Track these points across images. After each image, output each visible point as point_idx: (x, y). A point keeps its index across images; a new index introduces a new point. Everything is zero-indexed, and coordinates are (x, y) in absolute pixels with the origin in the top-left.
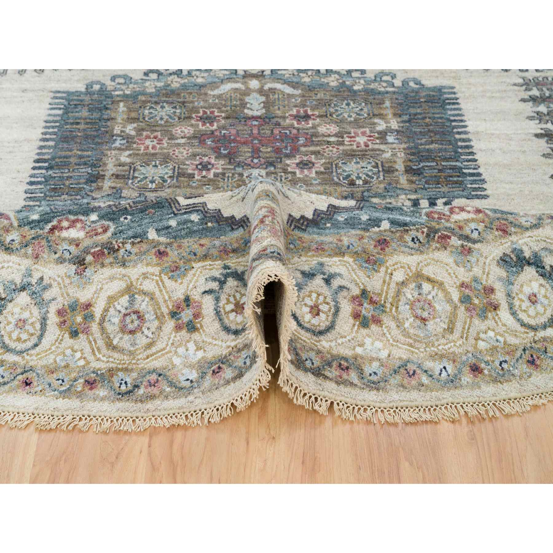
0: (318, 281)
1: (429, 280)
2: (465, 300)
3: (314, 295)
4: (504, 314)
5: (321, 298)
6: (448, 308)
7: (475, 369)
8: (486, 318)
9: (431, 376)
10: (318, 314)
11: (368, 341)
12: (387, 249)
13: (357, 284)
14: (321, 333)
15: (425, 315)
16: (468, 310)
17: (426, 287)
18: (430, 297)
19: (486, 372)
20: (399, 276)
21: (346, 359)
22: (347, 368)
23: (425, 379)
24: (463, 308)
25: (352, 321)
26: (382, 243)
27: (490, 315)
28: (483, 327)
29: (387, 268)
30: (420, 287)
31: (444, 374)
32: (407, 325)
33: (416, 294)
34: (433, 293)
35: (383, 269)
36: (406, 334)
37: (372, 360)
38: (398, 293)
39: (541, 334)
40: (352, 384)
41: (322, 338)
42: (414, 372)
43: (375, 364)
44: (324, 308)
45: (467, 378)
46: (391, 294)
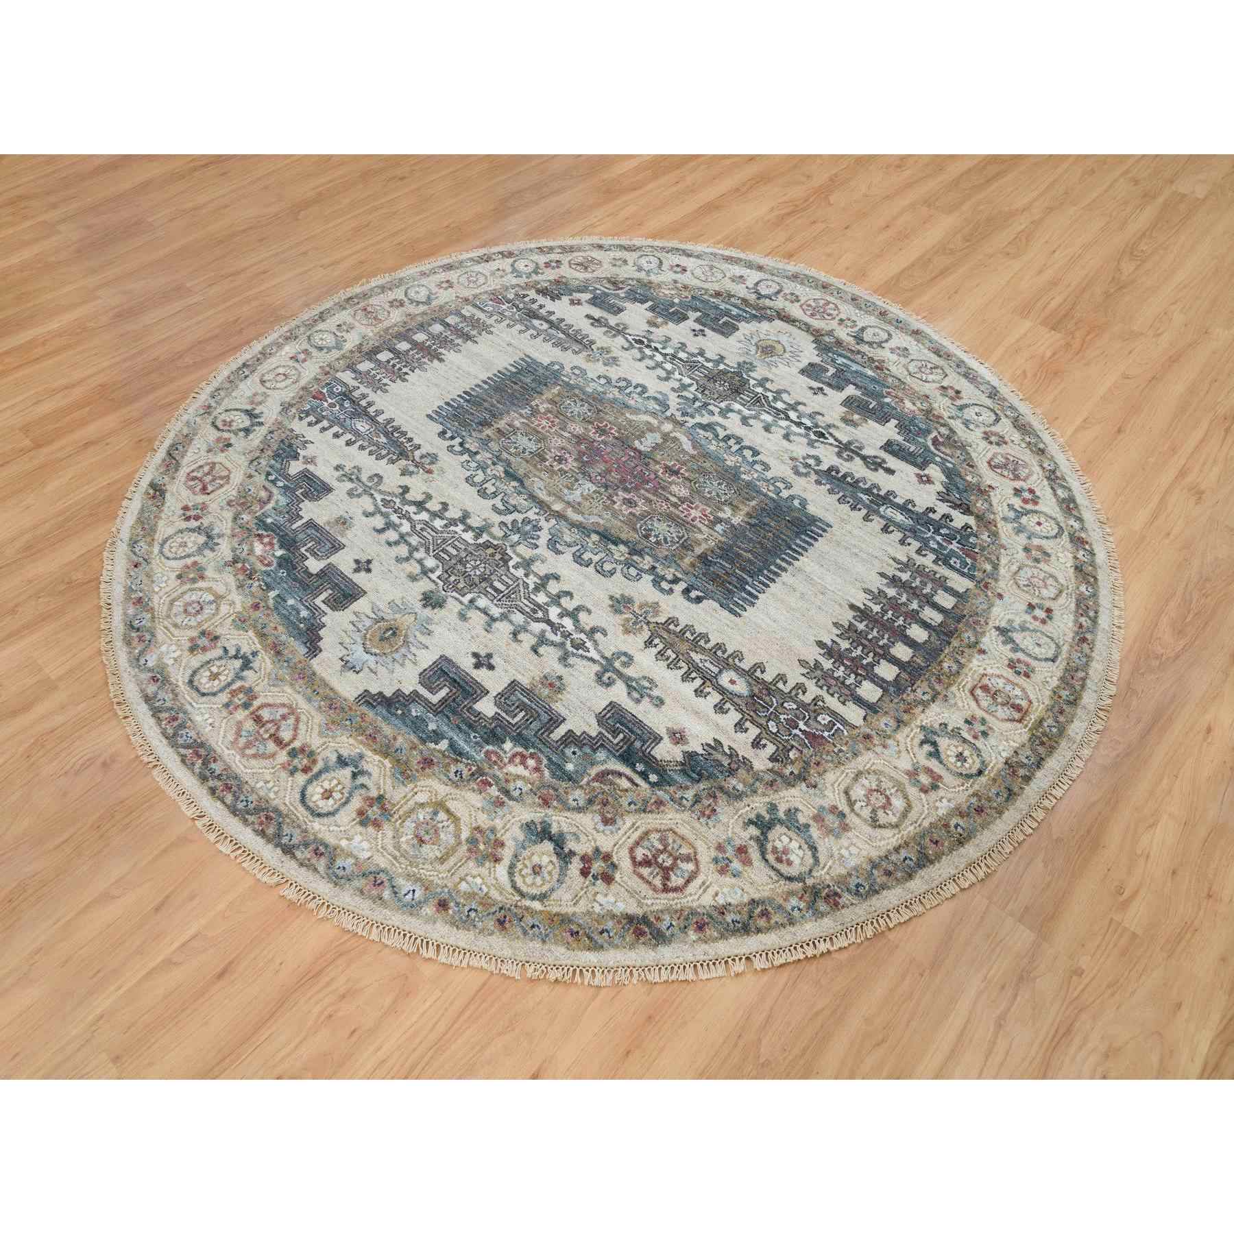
0: (347, 772)
1: (448, 811)
2: (472, 841)
3: (335, 782)
4: (501, 871)
5: (340, 787)
6: (452, 841)
7: (443, 905)
8: (483, 865)
9: (395, 893)
10: (328, 798)
11: (358, 838)
12: (427, 770)
13: (379, 788)
14: (319, 815)
15: (426, 838)
16: (469, 850)
17: (442, 816)
18: (440, 825)
19: (450, 912)
20: (422, 798)
21: (326, 846)
22: (322, 854)
23: (387, 894)
24: (465, 848)
25: (354, 815)
26: (427, 762)
27: (487, 864)
28: (475, 872)
29: (416, 786)
30: (436, 813)
31: (410, 896)
32: (403, 839)
33: (428, 817)
34: (445, 824)
35: (412, 785)
36: (397, 847)
37: (350, 855)
38: (412, 811)
39: (527, 903)
40: (316, 870)
41: (317, 819)
42: (382, 882)
43: (351, 861)
44: (337, 795)
45: (429, 910)
46: (405, 808)
